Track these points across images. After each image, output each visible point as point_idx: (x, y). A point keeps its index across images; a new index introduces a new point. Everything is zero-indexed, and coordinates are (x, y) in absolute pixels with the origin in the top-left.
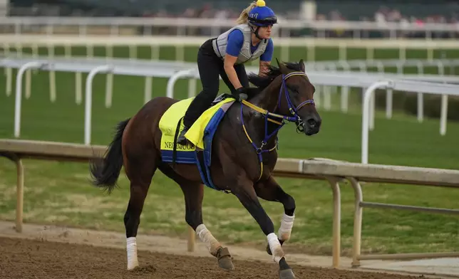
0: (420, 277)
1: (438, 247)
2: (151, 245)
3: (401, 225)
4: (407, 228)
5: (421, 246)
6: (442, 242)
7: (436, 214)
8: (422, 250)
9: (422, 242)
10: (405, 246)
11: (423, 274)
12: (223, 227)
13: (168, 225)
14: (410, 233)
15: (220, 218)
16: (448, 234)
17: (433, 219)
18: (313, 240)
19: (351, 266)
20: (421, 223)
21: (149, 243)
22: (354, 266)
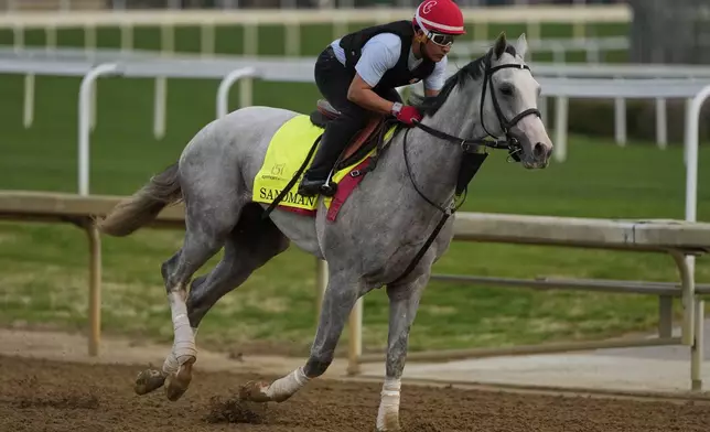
0: (447, 388)
1: (492, 340)
2: (31, 348)
3: (440, 305)
4: (449, 310)
5: (466, 338)
6: (501, 331)
7: (496, 288)
8: (465, 345)
9: (468, 333)
10: (439, 340)
11: (452, 383)
12: (153, 315)
13: (65, 314)
14: (452, 319)
15: (151, 301)
16: (513, 319)
17: (493, 295)
18: (296, 333)
19: (345, 373)
20: (473, 302)
21: (30, 344)
22: (352, 373)
